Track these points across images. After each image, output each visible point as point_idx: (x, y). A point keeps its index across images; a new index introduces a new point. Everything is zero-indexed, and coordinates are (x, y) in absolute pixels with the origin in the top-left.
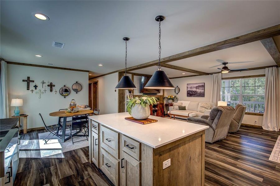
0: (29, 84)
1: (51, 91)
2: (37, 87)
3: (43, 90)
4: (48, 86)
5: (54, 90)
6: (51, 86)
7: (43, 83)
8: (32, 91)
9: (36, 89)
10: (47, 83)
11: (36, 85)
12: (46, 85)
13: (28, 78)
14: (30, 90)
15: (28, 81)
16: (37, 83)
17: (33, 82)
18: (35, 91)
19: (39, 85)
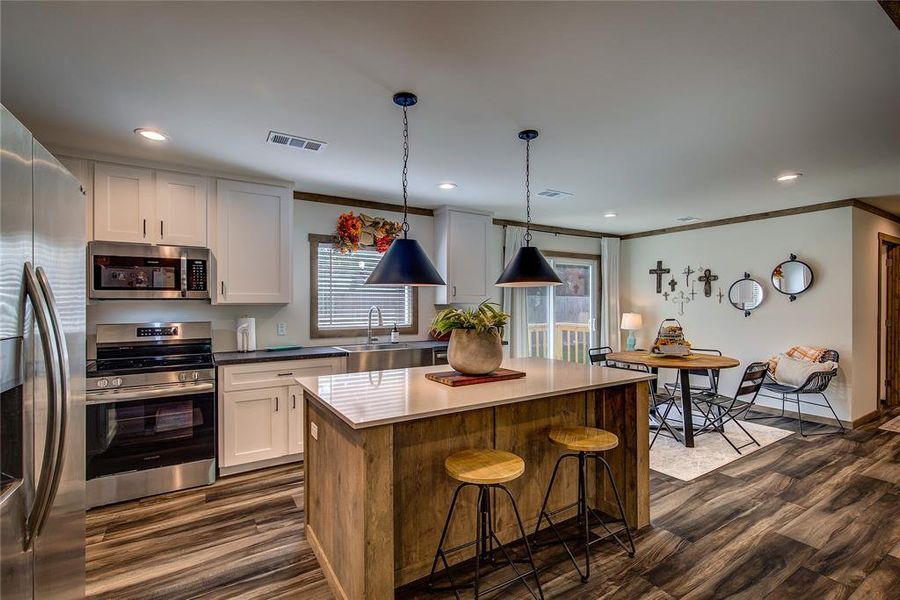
0: (660, 279)
1: (708, 293)
2: (676, 283)
3: (687, 292)
4: (700, 279)
5: (714, 292)
6: (708, 278)
7: (689, 272)
8: (666, 295)
9: (673, 290)
10: (697, 272)
11: (673, 281)
12: (694, 277)
13: (660, 263)
14: (663, 292)
15: (659, 271)
16: (677, 274)
17: (669, 272)
18: (672, 295)
19: (680, 279)
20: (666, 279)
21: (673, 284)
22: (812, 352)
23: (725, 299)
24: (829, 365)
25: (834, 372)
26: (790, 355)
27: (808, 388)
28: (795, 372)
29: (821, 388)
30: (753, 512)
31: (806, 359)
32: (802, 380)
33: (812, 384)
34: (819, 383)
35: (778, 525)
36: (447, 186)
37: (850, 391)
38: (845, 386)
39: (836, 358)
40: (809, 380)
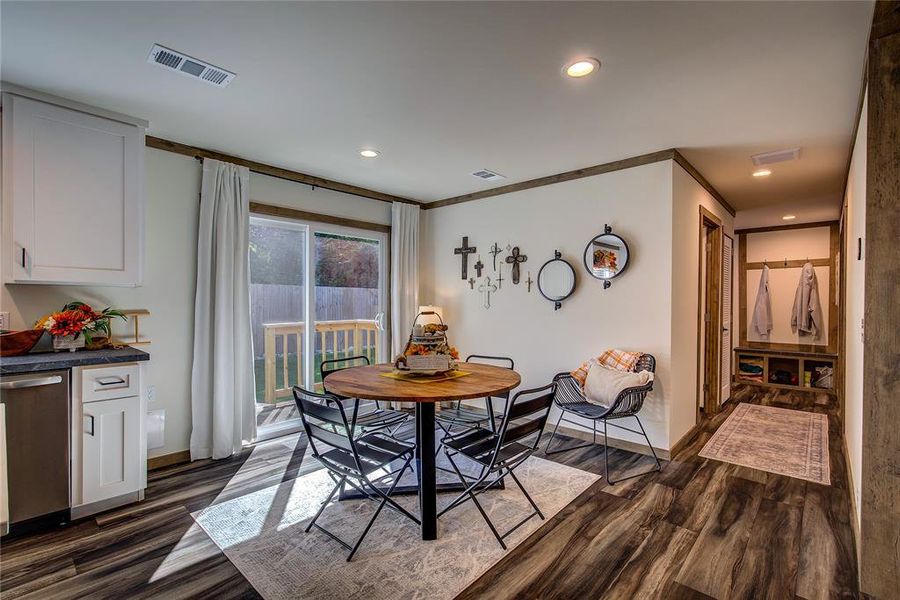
0: (466, 261)
1: (516, 279)
3: (494, 277)
4: (508, 260)
5: (524, 277)
6: (516, 259)
8: (472, 282)
9: (479, 275)
10: (505, 251)
11: (479, 263)
12: (502, 257)
13: (465, 240)
14: (468, 279)
15: (465, 250)
16: (483, 254)
17: (475, 251)
18: (479, 281)
19: (487, 261)
20: (473, 259)
21: (479, 266)
22: (627, 357)
23: (534, 286)
24: (645, 375)
25: (649, 387)
26: (602, 361)
27: (617, 410)
28: (605, 386)
29: (634, 410)
30: (645, 549)
31: (620, 367)
32: (612, 397)
33: (622, 405)
34: (632, 401)
35: (675, 567)
37: (667, 408)
38: (662, 404)
39: (653, 368)
40: (618, 401)
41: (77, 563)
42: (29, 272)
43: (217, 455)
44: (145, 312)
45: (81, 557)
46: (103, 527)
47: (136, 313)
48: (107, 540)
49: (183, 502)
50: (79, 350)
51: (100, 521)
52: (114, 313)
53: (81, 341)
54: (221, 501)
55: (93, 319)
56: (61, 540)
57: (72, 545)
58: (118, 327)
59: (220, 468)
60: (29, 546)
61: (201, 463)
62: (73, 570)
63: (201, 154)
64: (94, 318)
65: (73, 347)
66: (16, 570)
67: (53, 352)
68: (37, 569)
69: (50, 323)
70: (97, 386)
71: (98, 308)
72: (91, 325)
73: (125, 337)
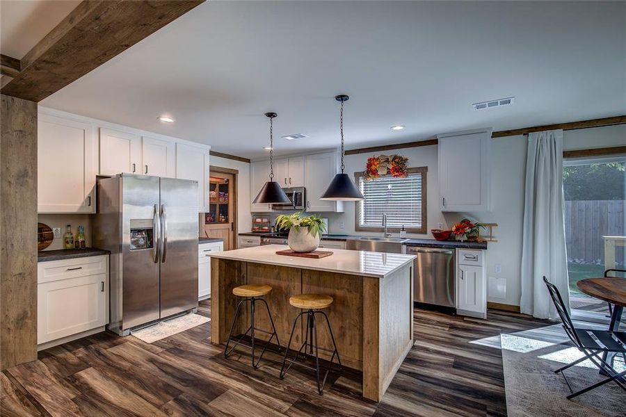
36: (399, 128)
41: (450, 328)
42: (446, 207)
43: (536, 315)
44: (496, 225)
45: (452, 327)
46: (465, 321)
47: (491, 225)
48: (464, 326)
49: (502, 328)
50: (464, 241)
51: (465, 319)
52: (479, 225)
53: (465, 238)
54: (516, 335)
55: (471, 228)
56: (451, 319)
57: (452, 322)
58: (483, 232)
59: (534, 322)
60: (441, 316)
61: (526, 316)
62: (448, 329)
63: (526, 131)
64: (471, 226)
65: (462, 240)
66: (434, 321)
67: (456, 241)
68: (439, 323)
69: (454, 229)
70: (464, 258)
71: (473, 222)
72: (469, 231)
73: (486, 237)
